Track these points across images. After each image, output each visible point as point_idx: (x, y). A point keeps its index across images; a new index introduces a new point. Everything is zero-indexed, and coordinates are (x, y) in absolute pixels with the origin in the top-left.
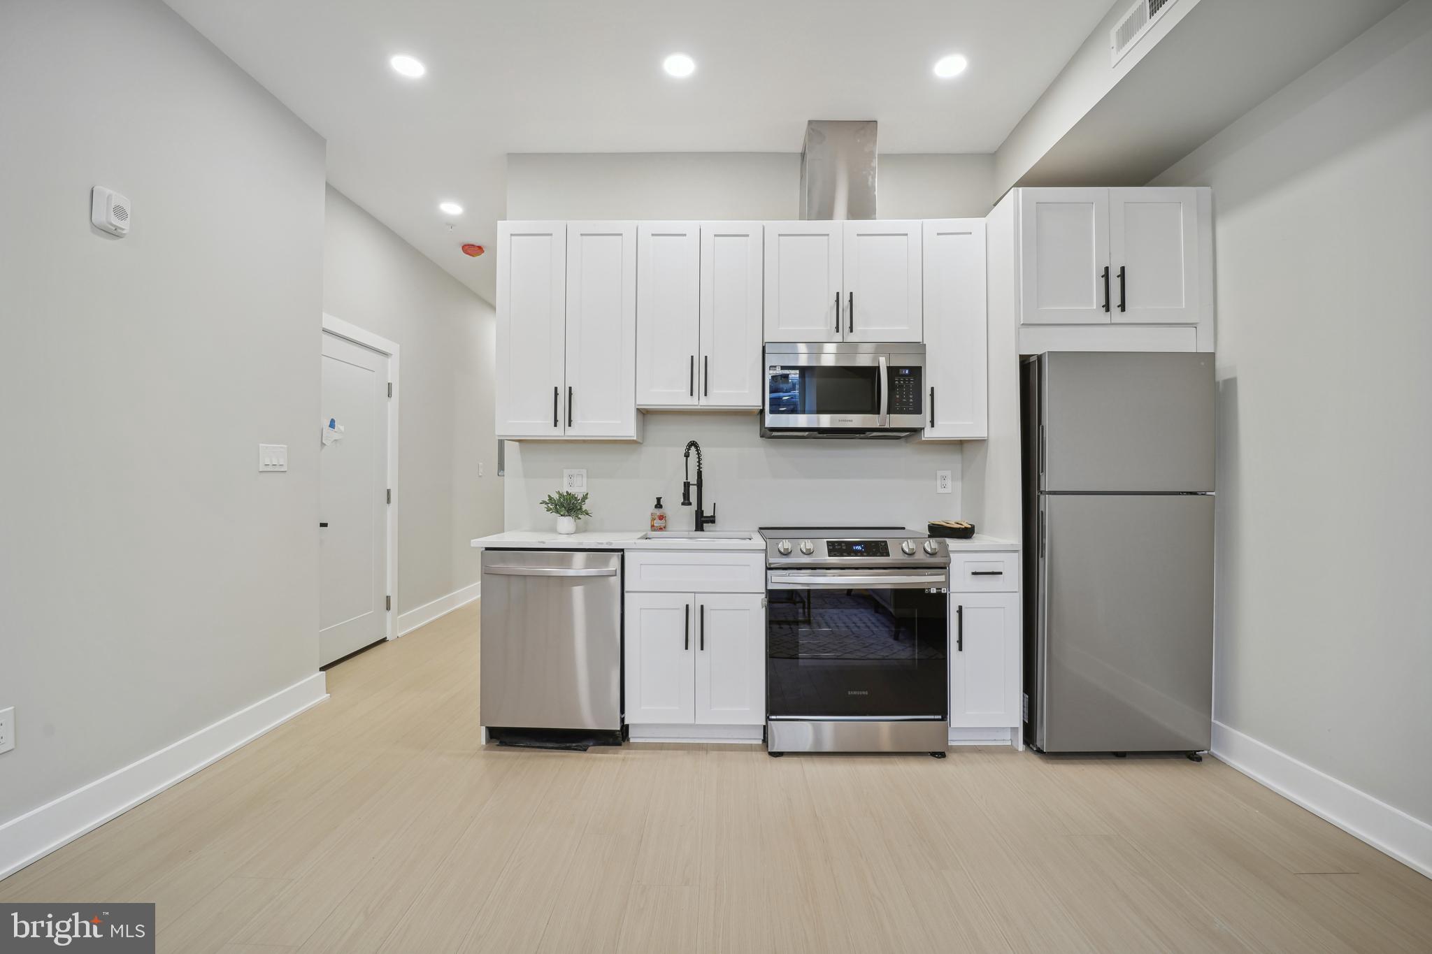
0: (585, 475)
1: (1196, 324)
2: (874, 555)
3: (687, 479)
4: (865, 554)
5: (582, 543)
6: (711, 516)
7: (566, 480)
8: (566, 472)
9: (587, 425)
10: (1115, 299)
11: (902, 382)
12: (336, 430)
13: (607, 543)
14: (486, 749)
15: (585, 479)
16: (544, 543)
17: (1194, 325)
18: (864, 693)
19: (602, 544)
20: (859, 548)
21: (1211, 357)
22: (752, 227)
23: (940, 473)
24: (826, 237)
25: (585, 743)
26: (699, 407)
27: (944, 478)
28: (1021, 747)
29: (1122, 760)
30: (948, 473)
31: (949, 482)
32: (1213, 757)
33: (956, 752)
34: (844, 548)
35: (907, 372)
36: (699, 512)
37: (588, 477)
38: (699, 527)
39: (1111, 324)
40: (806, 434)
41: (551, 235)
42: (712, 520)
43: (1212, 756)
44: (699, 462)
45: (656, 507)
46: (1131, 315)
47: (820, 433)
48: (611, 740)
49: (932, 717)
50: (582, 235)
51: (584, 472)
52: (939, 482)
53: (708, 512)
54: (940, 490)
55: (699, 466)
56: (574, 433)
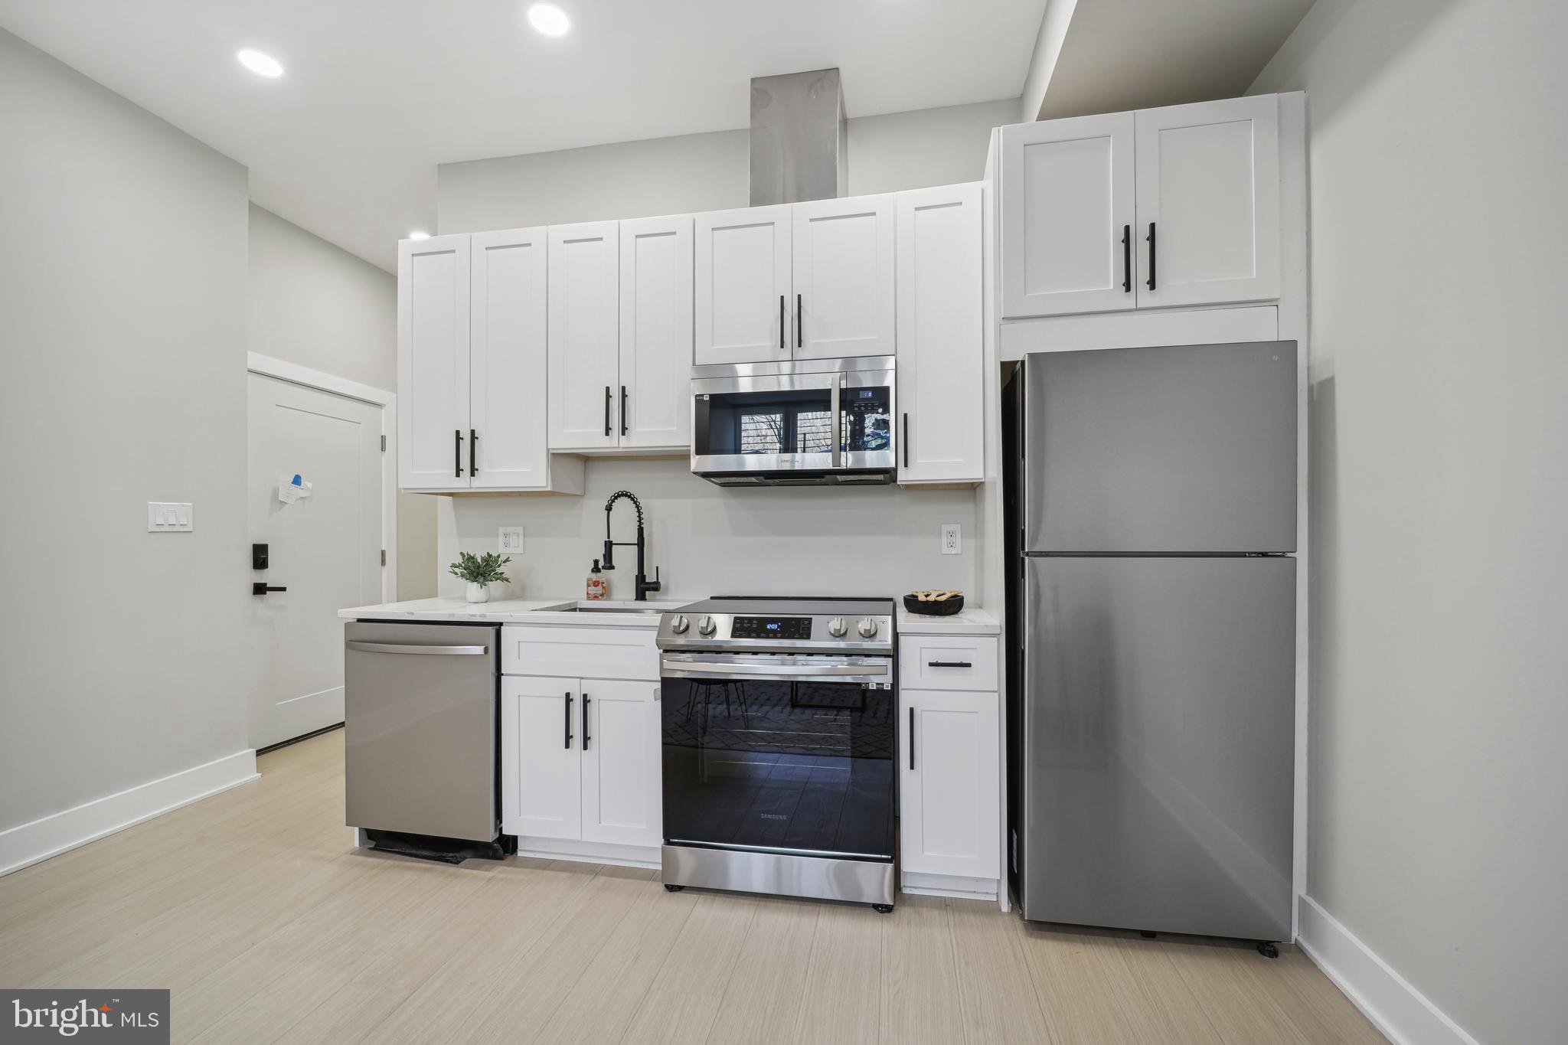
0: (521, 533)
1: (1276, 300)
2: (791, 637)
3: (609, 537)
4: (779, 635)
5: (453, 615)
6: (654, 583)
7: (501, 539)
8: (501, 530)
9: (495, 475)
10: (1141, 272)
11: (863, 408)
12: (301, 487)
13: (481, 616)
14: (359, 853)
15: (521, 538)
16: (412, 614)
17: (1273, 302)
18: (781, 817)
19: (475, 616)
20: (774, 627)
21: (1290, 347)
22: (679, 221)
23: (945, 528)
24: (772, 227)
25: (462, 854)
26: (621, 450)
27: (951, 534)
28: (1005, 906)
29: (1149, 942)
30: (957, 528)
31: (958, 540)
32: (1302, 951)
33: (912, 905)
34: (754, 626)
35: (870, 394)
36: (641, 578)
37: (524, 536)
38: (641, 596)
39: (1137, 310)
40: (753, 479)
41: (454, 251)
42: (656, 587)
43: (1299, 949)
44: (639, 516)
45: (593, 571)
46: (1165, 294)
47: (766, 478)
48: (491, 853)
49: (879, 856)
50: (486, 248)
51: (520, 530)
52: (944, 540)
53: (650, 578)
54: (945, 550)
55: (640, 521)
56: (480, 483)
